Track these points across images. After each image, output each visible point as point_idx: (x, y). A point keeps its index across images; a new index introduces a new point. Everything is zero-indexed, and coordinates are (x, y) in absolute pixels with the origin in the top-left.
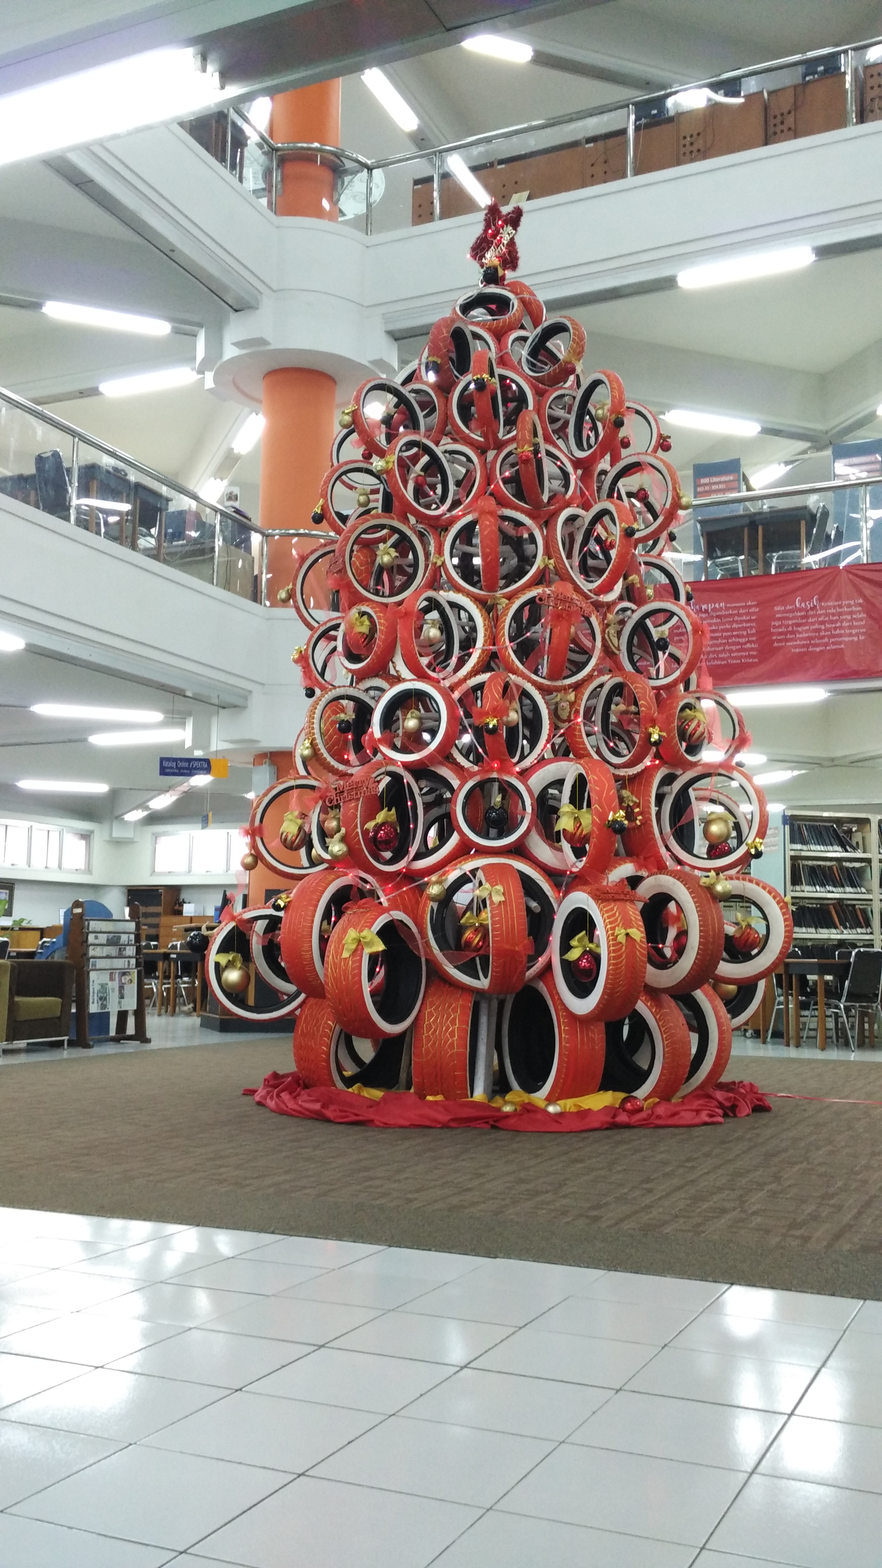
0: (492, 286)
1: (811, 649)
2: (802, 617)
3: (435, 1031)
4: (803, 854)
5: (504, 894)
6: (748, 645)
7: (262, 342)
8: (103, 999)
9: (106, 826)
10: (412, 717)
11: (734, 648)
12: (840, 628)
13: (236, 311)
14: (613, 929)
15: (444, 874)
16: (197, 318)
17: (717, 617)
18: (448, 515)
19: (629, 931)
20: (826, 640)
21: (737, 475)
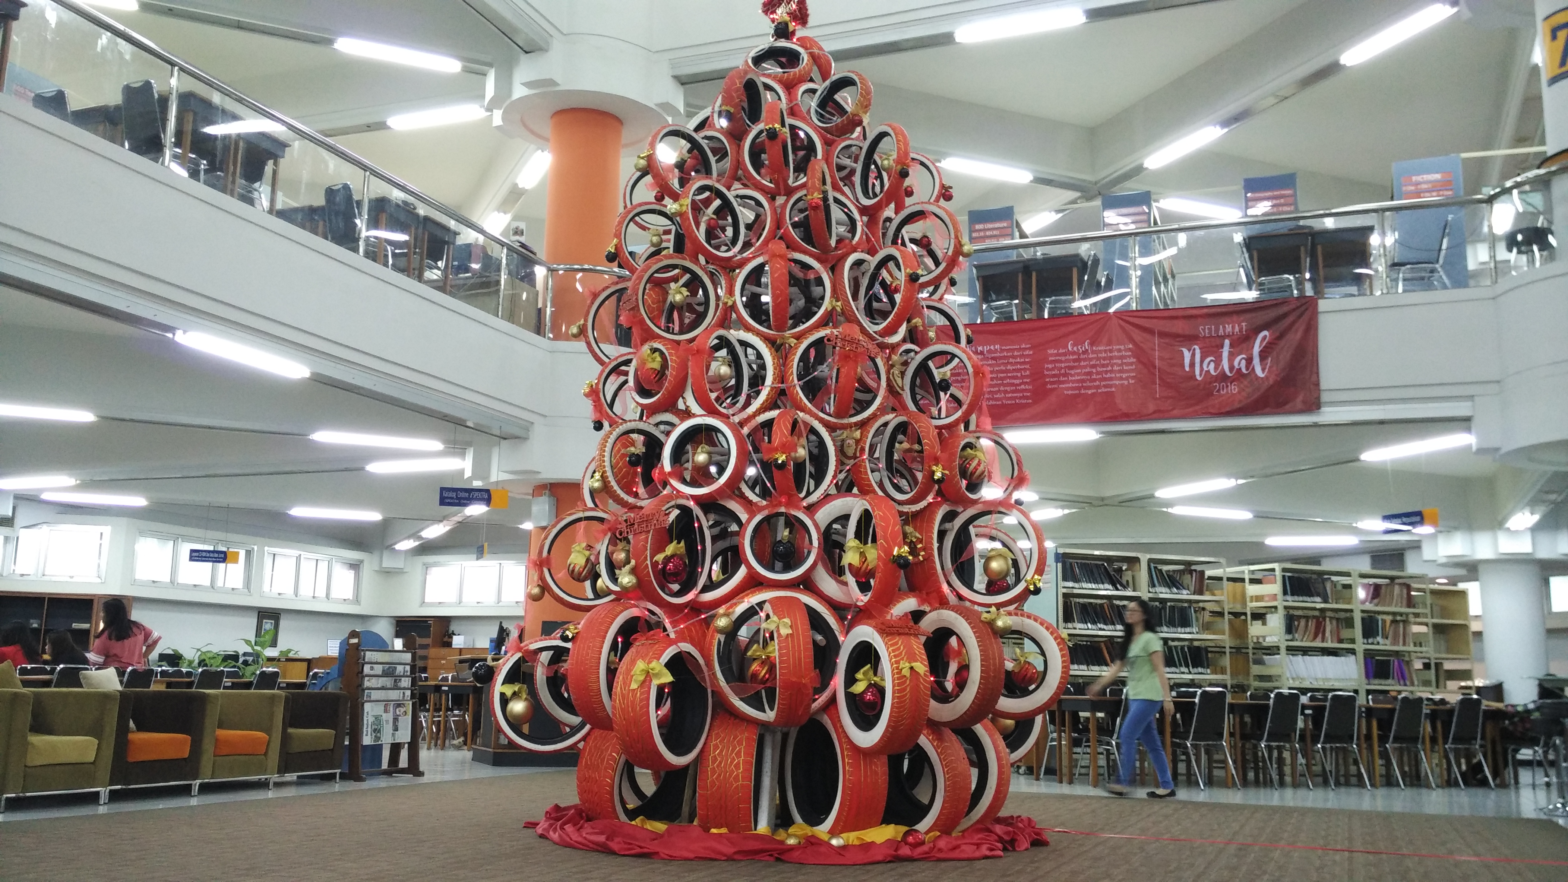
0: (783, 40)
1: (1083, 391)
2: (1074, 361)
3: (720, 763)
4: (1076, 591)
5: (791, 627)
6: (1023, 387)
7: (552, 83)
8: (377, 731)
9: (375, 557)
10: (702, 452)
11: (1008, 389)
12: (1111, 371)
13: (526, 52)
14: (897, 662)
15: (731, 607)
16: (488, 59)
17: (993, 358)
18: (739, 257)
19: (913, 664)
20: (1097, 383)
21: (1010, 221)
